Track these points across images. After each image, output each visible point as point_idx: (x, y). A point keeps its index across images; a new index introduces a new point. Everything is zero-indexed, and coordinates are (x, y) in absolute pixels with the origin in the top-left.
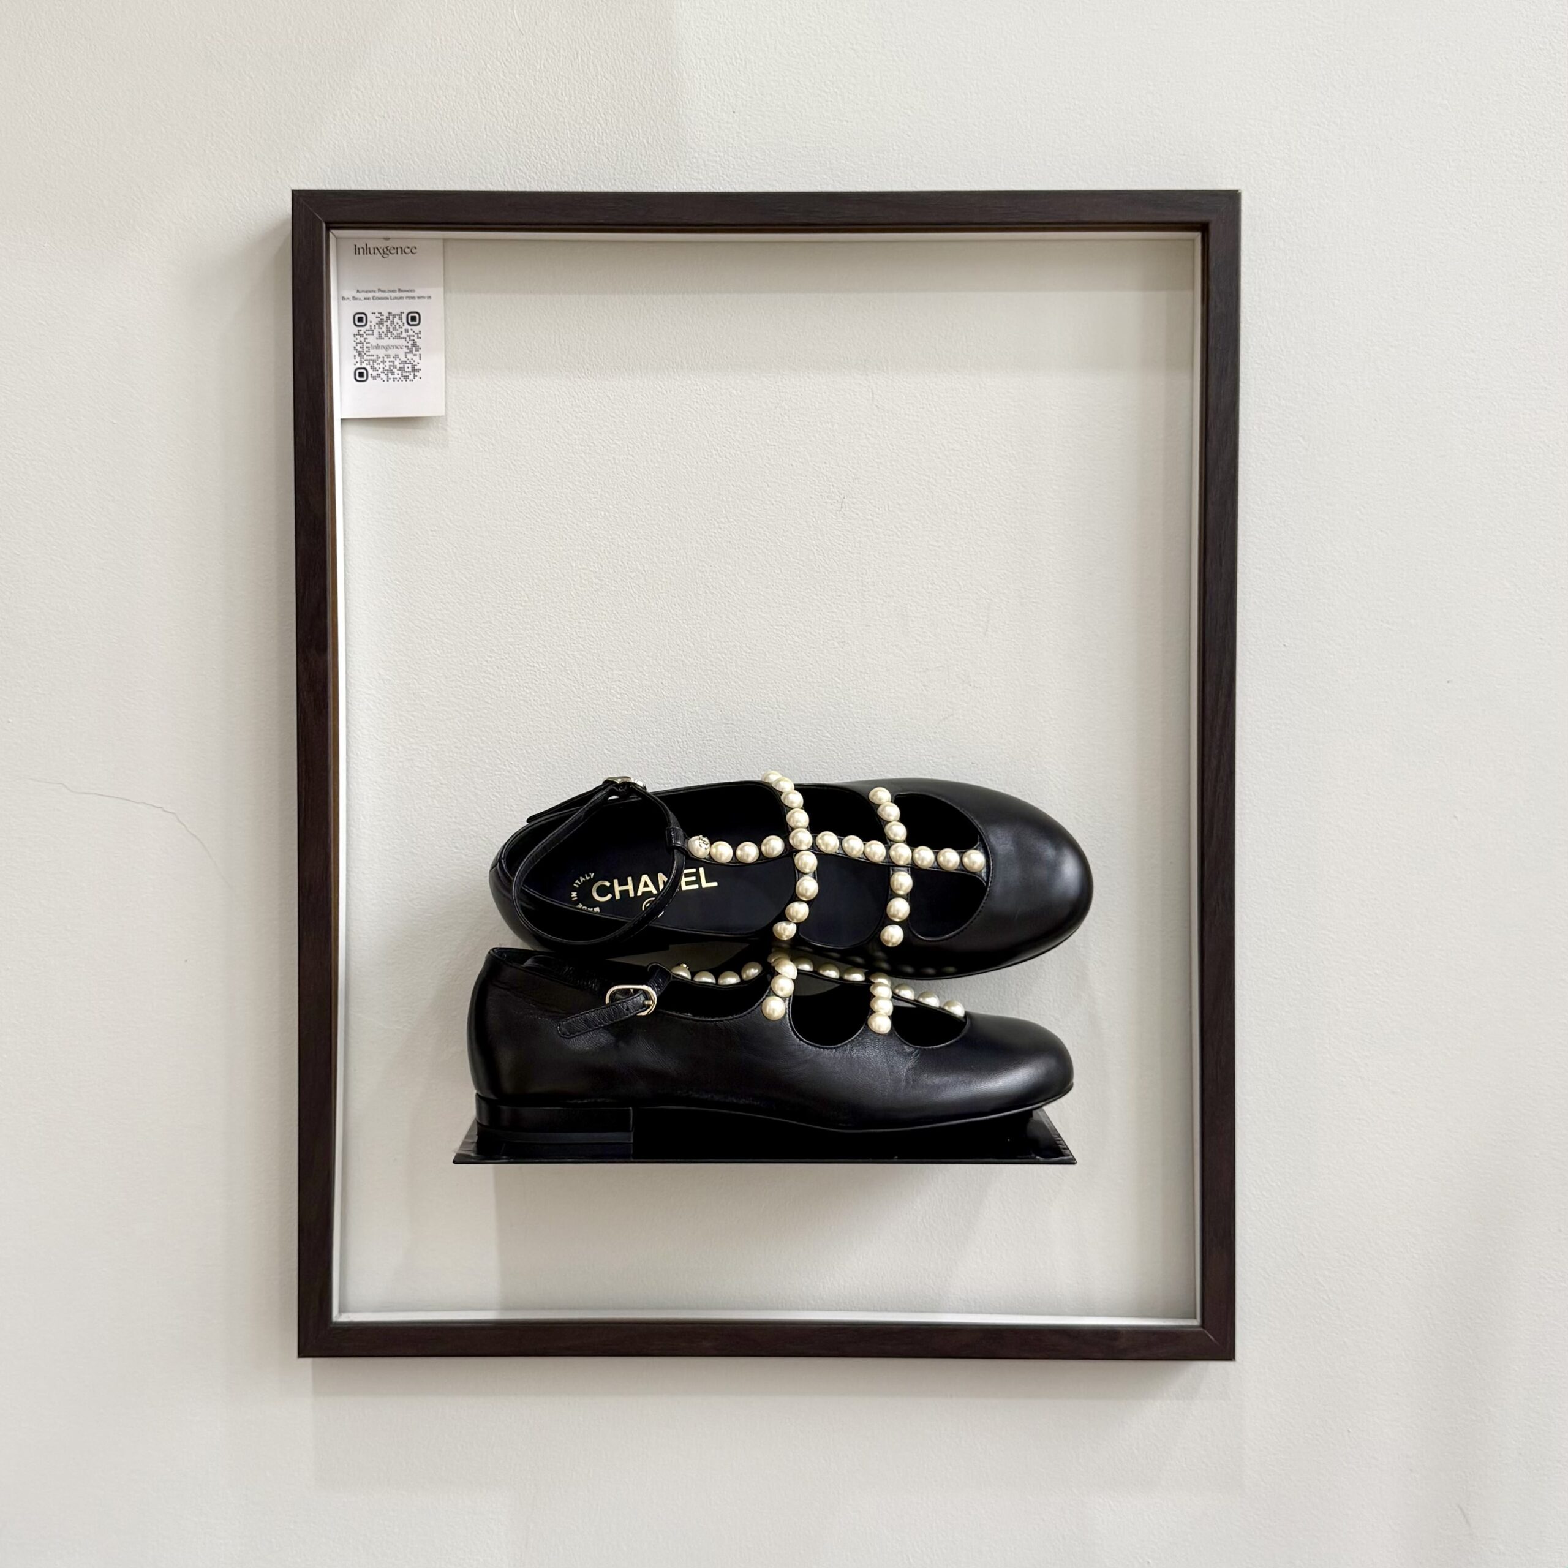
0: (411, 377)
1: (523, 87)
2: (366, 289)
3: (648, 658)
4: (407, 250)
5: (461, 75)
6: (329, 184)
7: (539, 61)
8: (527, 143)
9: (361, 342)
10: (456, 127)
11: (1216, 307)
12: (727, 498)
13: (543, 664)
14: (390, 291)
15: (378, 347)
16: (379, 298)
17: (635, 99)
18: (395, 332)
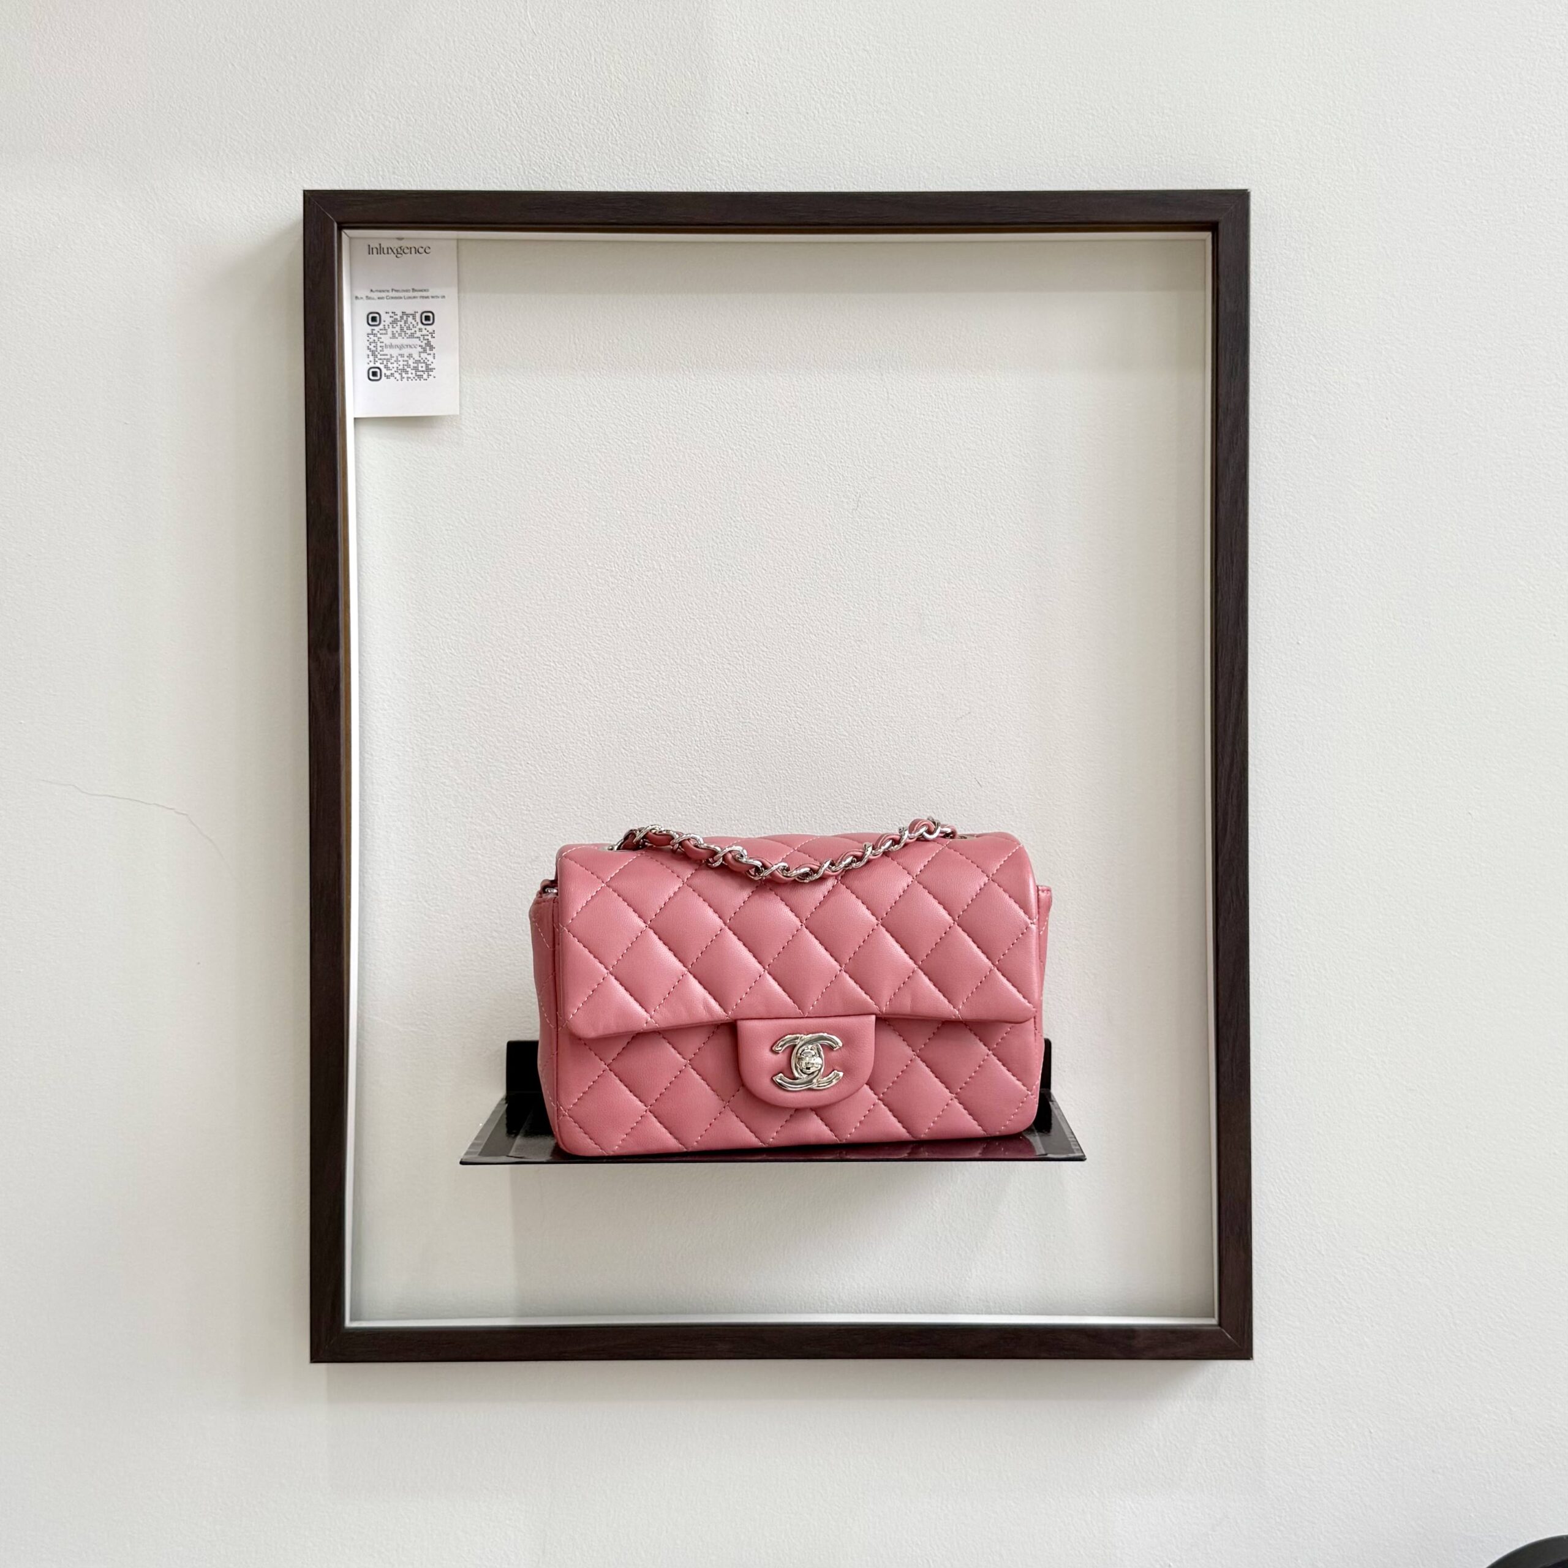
0: (424, 376)
1: (537, 88)
2: (379, 289)
3: (664, 657)
4: (421, 250)
5: (475, 76)
6: (343, 185)
7: (552, 61)
8: (540, 144)
9: (374, 342)
10: (469, 128)
12: (743, 497)
13: (558, 663)
14: (404, 291)
15: (391, 346)
16: (392, 298)
17: (648, 100)
18: (408, 332)
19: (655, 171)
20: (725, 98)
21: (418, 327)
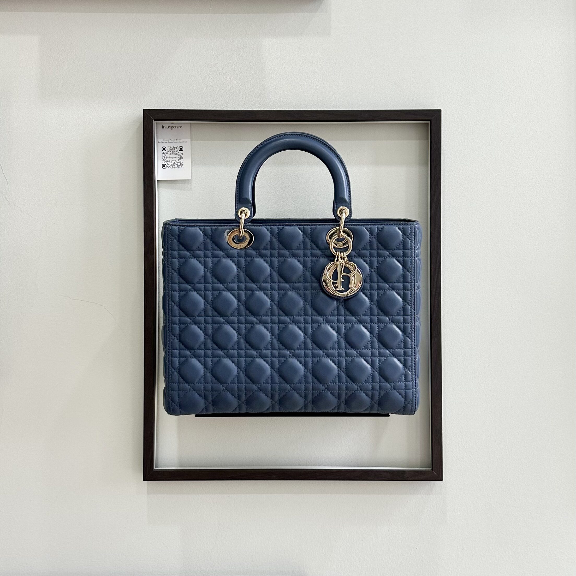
0: (180, 167)
1: (216, 76)
5: (196, 72)
6: (154, 106)
8: (217, 94)
9: (164, 156)
10: (195, 89)
11: (434, 146)
12: (280, 205)
14: (173, 140)
15: (169, 158)
16: (170, 142)
17: (251, 80)
18: (175, 153)
19: (253, 102)
20: (275, 79)
21: (178, 152)
